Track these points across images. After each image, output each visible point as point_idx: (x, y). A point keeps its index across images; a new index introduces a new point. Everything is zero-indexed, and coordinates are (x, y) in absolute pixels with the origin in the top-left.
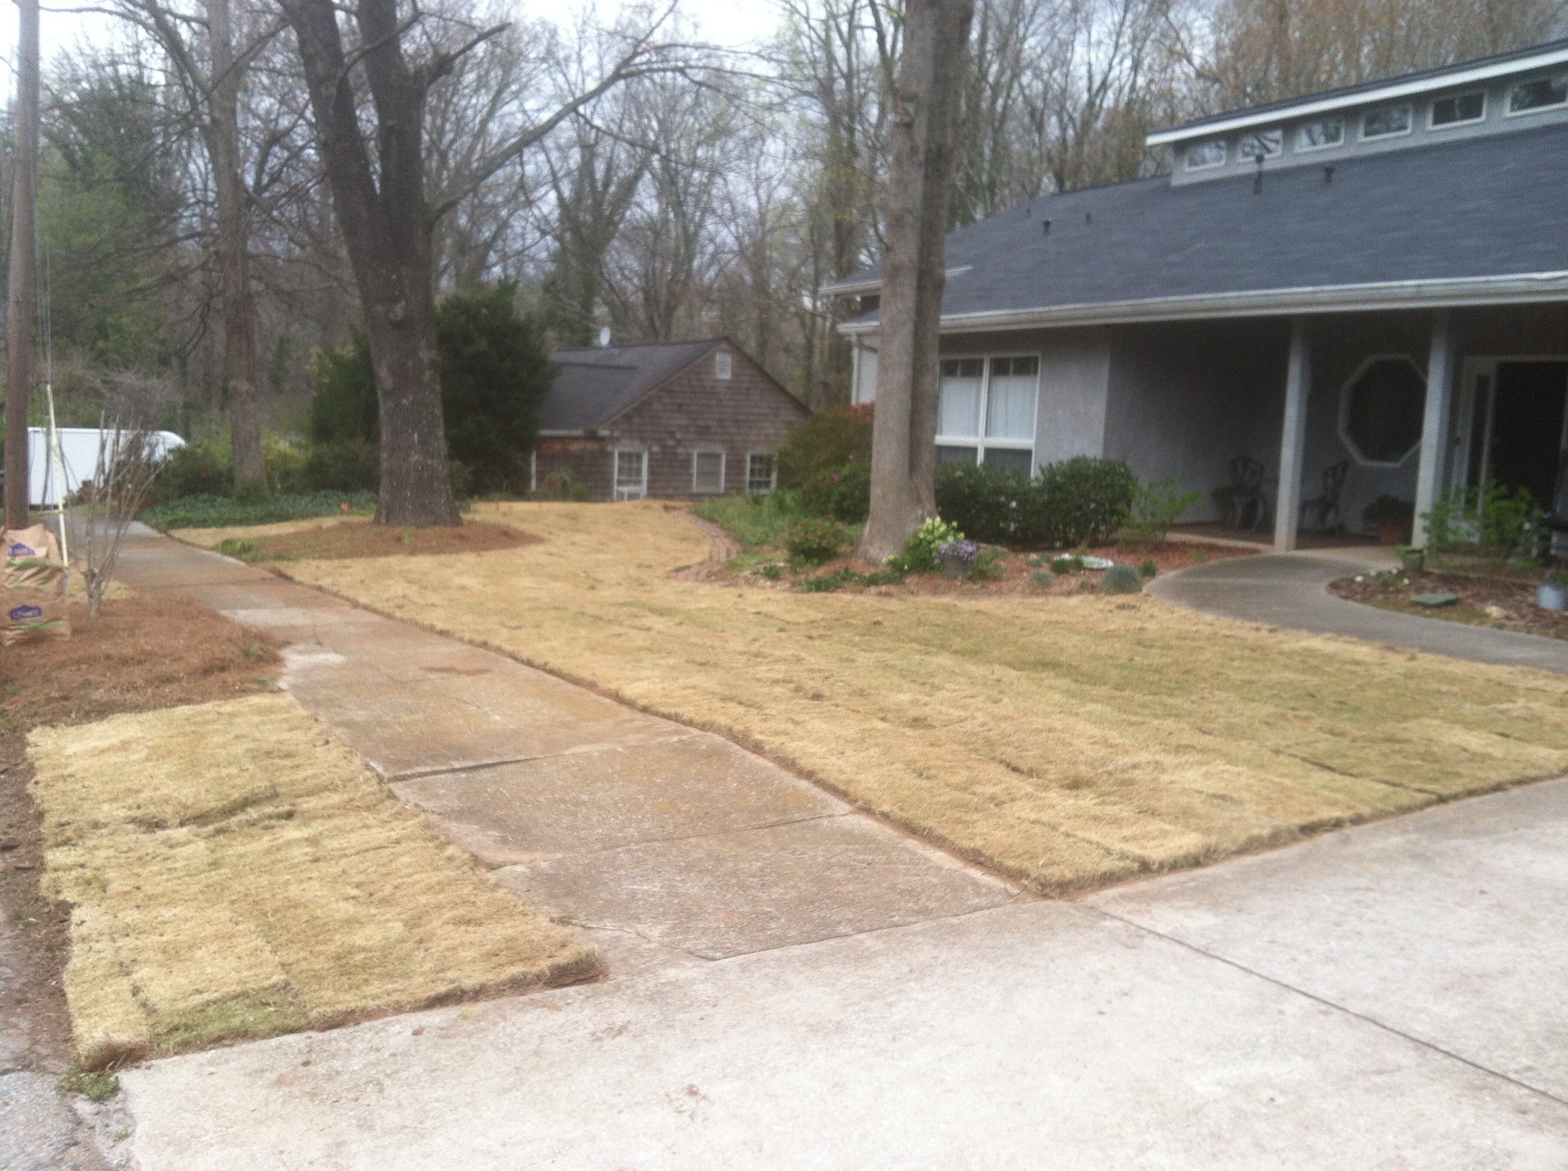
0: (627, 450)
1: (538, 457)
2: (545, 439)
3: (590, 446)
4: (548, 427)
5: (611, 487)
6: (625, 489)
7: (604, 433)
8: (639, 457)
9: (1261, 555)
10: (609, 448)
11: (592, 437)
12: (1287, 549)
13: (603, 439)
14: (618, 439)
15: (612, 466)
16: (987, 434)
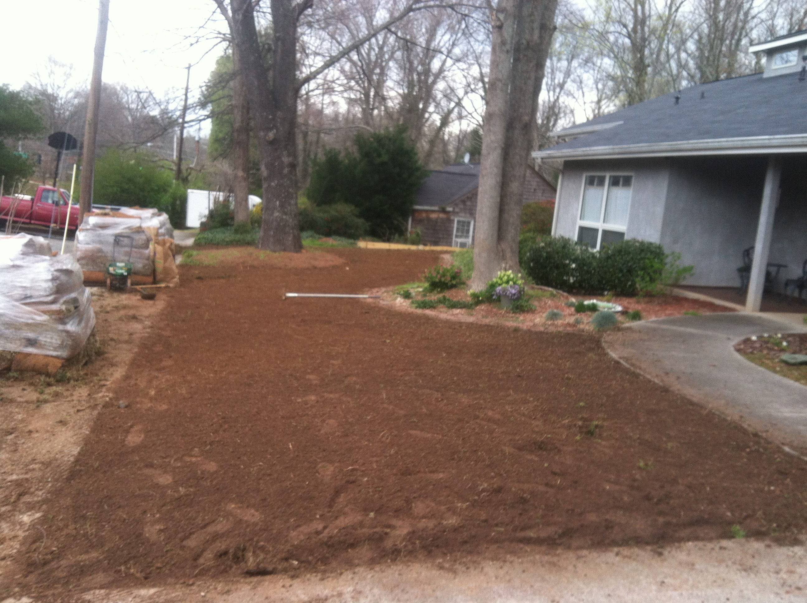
0: (462, 219)
1: (413, 221)
2: (417, 211)
3: (442, 215)
4: (420, 205)
5: (452, 239)
6: (460, 240)
7: (449, 209)
8: (469, 223)
9: (736, 313)
10: (452, 217)
11: (443, 211)
12: (754, 310)
13: (448, 212)
14: (457, 213)
15: (453, 227)
16: (604, 222)
